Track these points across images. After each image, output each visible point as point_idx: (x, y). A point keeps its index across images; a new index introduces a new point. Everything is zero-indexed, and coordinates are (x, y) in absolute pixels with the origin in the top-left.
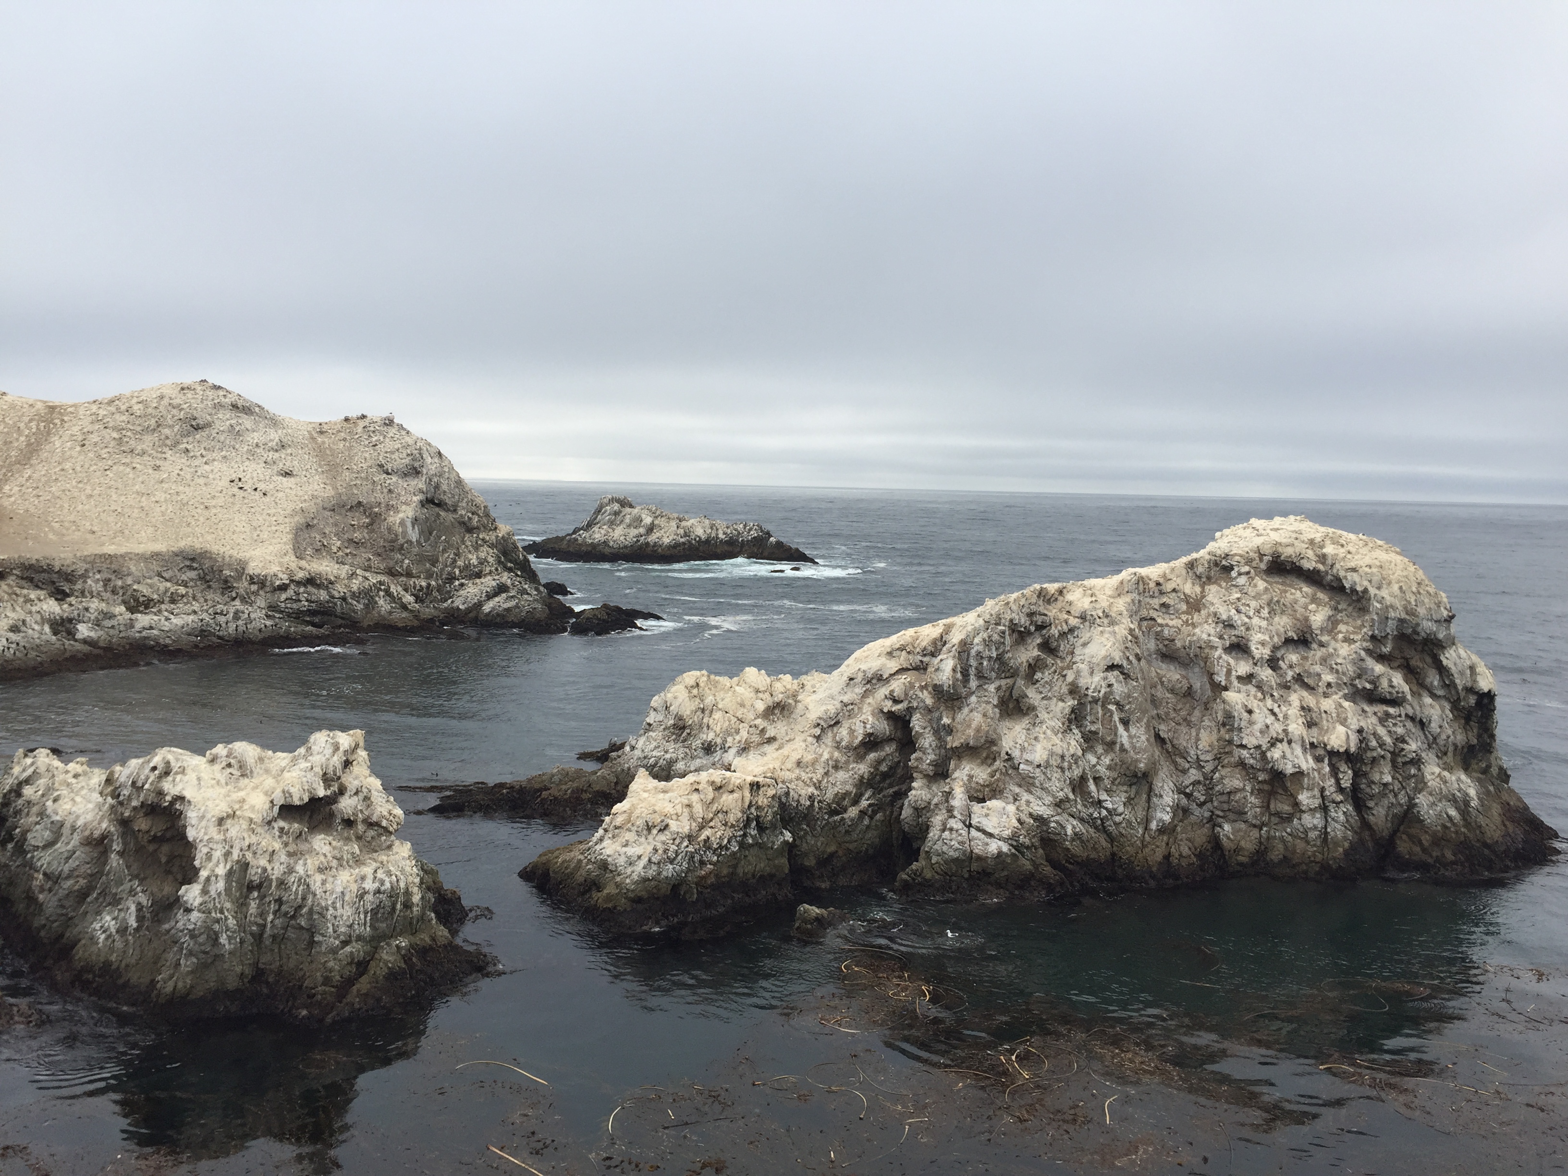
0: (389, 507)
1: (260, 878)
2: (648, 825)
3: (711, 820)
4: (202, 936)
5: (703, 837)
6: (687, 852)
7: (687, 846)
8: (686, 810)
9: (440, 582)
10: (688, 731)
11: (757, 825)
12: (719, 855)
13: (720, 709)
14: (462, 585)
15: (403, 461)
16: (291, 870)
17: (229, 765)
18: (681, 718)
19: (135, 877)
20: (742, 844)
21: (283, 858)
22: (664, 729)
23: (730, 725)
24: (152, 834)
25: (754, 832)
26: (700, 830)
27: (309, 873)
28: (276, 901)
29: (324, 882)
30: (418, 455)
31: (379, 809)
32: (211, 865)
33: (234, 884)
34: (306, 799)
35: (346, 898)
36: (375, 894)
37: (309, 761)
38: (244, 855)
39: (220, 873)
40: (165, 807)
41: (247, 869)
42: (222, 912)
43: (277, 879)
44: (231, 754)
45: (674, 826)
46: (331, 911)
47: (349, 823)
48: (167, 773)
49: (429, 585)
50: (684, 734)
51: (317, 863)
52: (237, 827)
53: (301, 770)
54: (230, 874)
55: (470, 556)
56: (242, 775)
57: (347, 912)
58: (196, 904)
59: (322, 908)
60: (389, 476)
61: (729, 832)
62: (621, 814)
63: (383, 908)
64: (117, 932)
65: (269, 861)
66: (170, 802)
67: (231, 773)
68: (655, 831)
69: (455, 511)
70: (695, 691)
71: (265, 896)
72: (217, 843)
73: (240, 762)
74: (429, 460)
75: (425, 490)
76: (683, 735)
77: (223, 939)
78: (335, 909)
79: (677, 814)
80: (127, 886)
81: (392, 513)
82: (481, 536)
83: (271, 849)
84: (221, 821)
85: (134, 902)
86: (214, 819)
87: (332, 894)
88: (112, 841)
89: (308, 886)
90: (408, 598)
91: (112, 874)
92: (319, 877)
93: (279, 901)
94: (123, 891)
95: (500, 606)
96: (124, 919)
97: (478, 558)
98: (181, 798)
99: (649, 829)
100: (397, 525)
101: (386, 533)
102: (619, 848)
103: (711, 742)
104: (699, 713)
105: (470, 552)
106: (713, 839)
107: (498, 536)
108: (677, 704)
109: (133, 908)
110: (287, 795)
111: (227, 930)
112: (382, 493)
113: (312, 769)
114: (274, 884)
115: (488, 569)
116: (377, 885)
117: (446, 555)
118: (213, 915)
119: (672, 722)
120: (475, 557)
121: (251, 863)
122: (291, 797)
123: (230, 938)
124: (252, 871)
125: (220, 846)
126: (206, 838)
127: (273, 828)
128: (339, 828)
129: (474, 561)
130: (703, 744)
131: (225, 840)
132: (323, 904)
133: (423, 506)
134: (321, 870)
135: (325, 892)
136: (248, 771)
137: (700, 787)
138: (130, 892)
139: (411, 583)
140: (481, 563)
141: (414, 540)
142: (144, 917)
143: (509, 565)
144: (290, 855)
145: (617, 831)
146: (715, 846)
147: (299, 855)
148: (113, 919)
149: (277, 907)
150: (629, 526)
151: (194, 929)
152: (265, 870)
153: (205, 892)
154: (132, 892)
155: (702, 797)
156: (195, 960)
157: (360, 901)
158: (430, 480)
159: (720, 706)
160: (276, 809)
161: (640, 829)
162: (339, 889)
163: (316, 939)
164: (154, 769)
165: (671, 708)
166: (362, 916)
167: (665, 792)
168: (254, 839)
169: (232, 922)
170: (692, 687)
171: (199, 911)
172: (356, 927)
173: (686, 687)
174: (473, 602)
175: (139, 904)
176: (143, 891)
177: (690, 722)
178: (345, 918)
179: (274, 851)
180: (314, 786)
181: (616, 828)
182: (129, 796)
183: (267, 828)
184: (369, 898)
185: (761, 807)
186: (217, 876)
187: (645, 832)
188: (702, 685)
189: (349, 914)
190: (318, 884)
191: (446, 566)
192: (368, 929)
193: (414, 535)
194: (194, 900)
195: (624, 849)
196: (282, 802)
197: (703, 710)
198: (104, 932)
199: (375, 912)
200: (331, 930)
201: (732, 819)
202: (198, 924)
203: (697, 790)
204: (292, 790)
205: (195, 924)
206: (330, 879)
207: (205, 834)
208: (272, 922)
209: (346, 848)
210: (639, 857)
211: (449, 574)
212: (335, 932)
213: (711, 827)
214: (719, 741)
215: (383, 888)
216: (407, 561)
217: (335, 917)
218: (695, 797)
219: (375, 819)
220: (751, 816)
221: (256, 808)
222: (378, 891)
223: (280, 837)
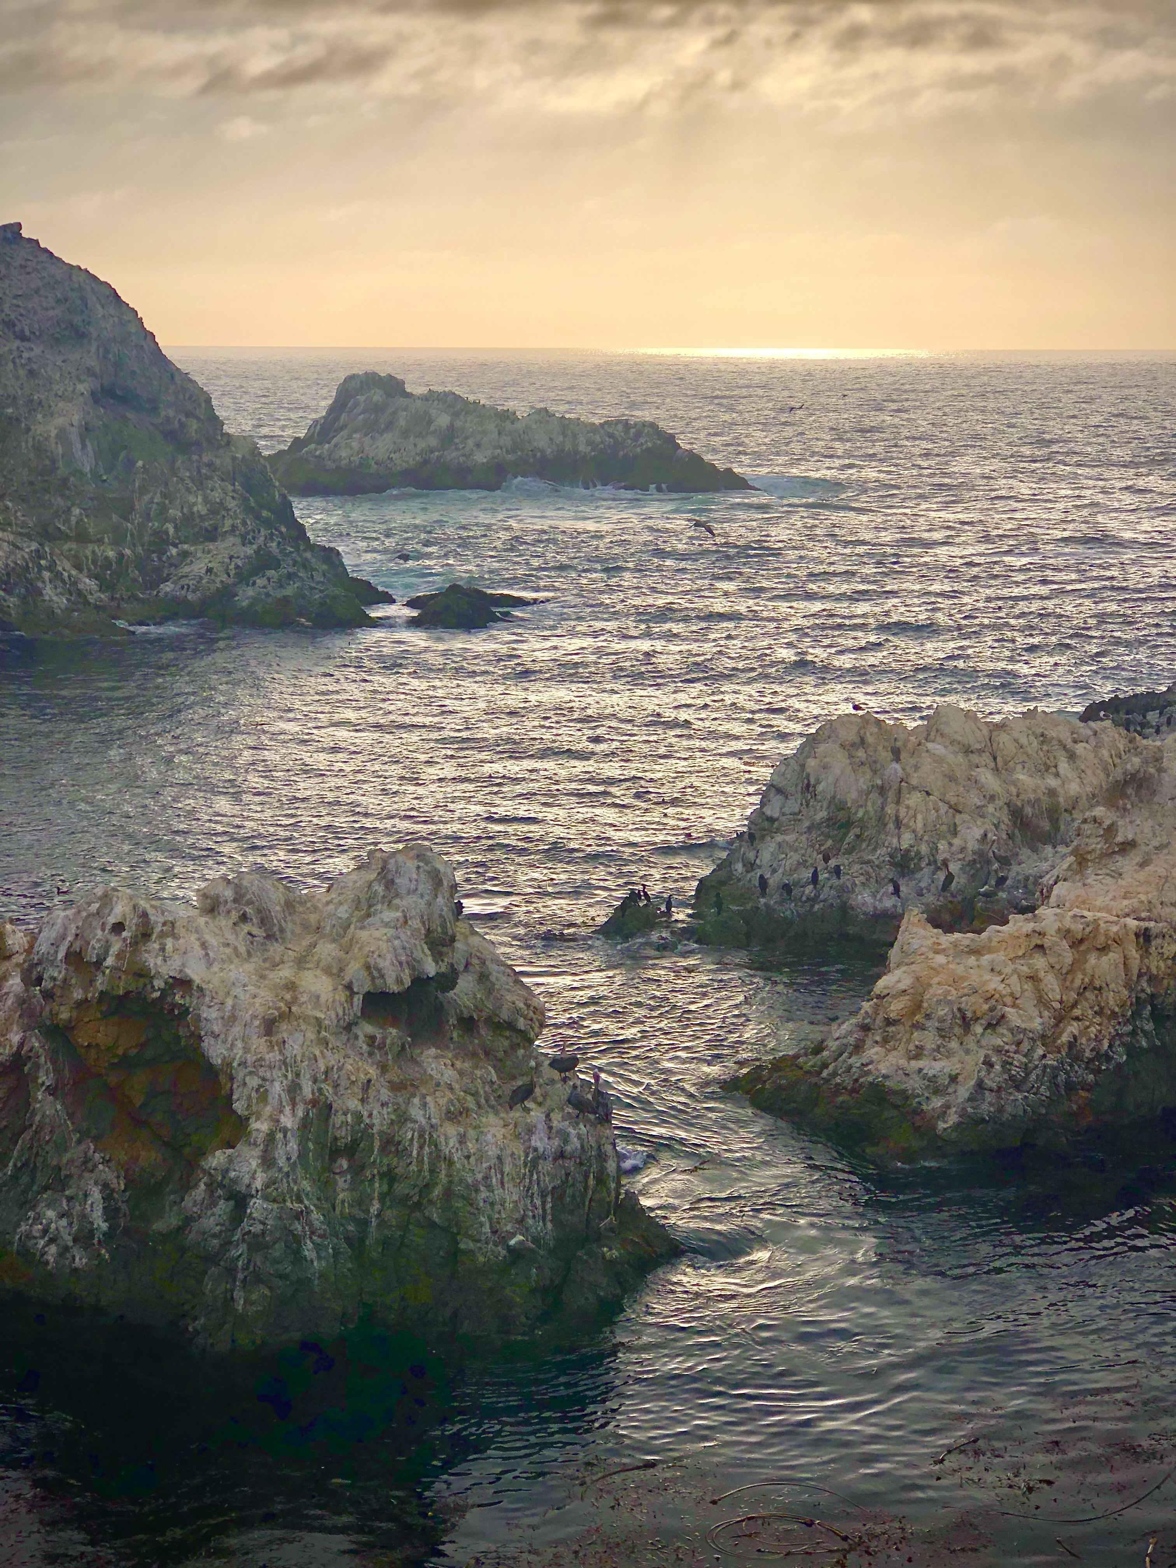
0: (34, 406)
1: (353, 1131)
2: (964, 1018)
3: (1074, 1005)
4: (277, 1246)
5: (1065, 1038)
6: (1045, 1066)
7: (1044, 1056)
8: (1028, 986)
9: (139, 549)
10: (857, 831)
11: (1152, 1013)
12: (1097, 1072)
13: (915, 788)
14: (185, 554)
15: (51, 313)
16: (403, 1118)
17: (244, 918)
18: (841, 806)
19: (84, 1135)
20: (1133, 1052)
21: (385, 1094)
22: (810, 829)
23: (938, 817)
24: (120, 1052)
25: (1149, 1026)
26: (1057, 1025)
27: (434, 1121)
28: (382, 1175)
29: (462, 1139)
30: (78, 302)
31: (509, 997)
32: (268, 1109)
33: (311, 1146)
34: (408, 982)
35: (507, 1169)
36: (555, 1159)
37: (397, 909)
38: (320, 1090)
39: (289, 1126)
40: (154, 1001)
41: (328, 1117)
42: (299, 1200)
43: (381, 1133)
44: (242, 896)
45: (1014, 1017)
46: (484, 1194)
47: (468, 1024)
48: (146, 936)
49: (121, 555)
50: (850, 837)
51: (442, 1101)
52: (299, 1037)
53: (387, 925)
54: (305, 1125)
55: (192, 499)
56: (268, 937)
57: (511, 1194)
58: (258, 1184)
59: (468, 1186)
60: (27, 344)
61: (1110, 1030)
62: (895, 997)
63: (573, 1185)
64: (75, 1240)
65: (362, 1101)
66: (163, 991)
67: (250, 934)
68: (978, 1029)
69: (155, 409)
70: (861, 754)
71: (362, 1168)
72: (271, 1067)
73: (259, 911)
74: (100, 311)
75: (97, 370)
76: (847, 840)
77: (308, 1251)
78: (490, 1188)
79: (1012, 994)
80: (75, 1153)
81: (40, 416)
82: (205, 459)
83: (363, 1077)
84: (269, 1026)
85: (96, 1183)
86: (257, 1023)
87: (479, 1160)
88: (37, 1067)
89: (436, 1146)
90: (88, 583)
91: (47, 1129)
92: (451, 1130)
93: (390, 1176)
94: (71, 1161)
95: (268, 595)
96: (83, 1216)
97: (206, 501)
98: (183, 983)
99: (966, 1023)
100: (52, 440)
101: (32, 456)
102: (903, 1062)
103: (908, 851)
104: (874, 795)
105: (188, 490)
106: (1084, 1041)
107: (234, 458)
108: (831, 779)
109: (96, 1195)
110: (375, 974)
111: (313, 1233)
112: (17, 378)
113: (406, 922)
114: (377, 1144)
115: (228, 523)
116: (556, 1142)
117: (146, 498)
118: (289, 1204)
119: (823, 814)
120: (200, 499)
121: (335, 1106)
122: (382, 976)
123: (318, 1247)
124: (338, 1119)
125: (276, 1073)
126: (250, 1058)
127: (356, 1037)
128: (455, 1035)
129: (201, 508)
130: (891, 856)
131: (284, 1062)
132: (470, 1180)
133: (96, 401)
134: (452, 1116)
135: (468, 1157)
136: (276, 929)
137: (1047, 943)
138: (85, 1163)
139: (88, 553)
140: (213, 512)
141: (87, 469)
142: (118, 1210)
143: (265, 513)
144: (396, 1087)
145: (891, 1029)
146: (1088, 1054)
147: (411, 1089)
148: (62, 1216)
149: (385, 1187)
150: (405, 434)
151: (263, 1233)
152: (358, 1116)
153: (268, 1161)
154: (87, 1164)
155: (1052, 960)
156: (267, 1292)
157: (531, 1172)
158: (107, 351)
159: (914, 782)
160: (358, 1000)
161: (946, 1025)
162: (493, 1152)
163: (462, 1246)
164: (118, 927)
165: (820, 788)
166: (538, 1202)
167: (976, 952)
168: (332, 1059)
169: (316, 1216)
170: (853, 745)
171: (266, 1198)
172: (530, 1221)
173: (842, 746)
174: (213, 587)
175: (105, 1186)
176: (106, 1162)
177: (860, 814)
178: (509, 1206)
179: (369, 1081)
180: (418, 955)
181: (889, 1022)
182: (65, 980)
183: (344, 1038)
184: (546, 1166)
185: (1156, 976)
186: (285, 1131)
187: (957, 1030)
188: (870, 739)
189: (515, 1197)
190: (452, 1142)
191: (148, 518)
192: (549, 1226)
193: (86, 461)
194: (253, 1178)
195: (915, 1064)
196: (367, 987)
197: (882, 790)
198: (52, 1241)
199: (558, 1193)
200: (487, 1229)
201: (1111, 1000)
202: (270, 1222)
203: (1040, 947)
204: (382, 964)
205: (264, 1224)
206: (472, 1133)
207: (246, 1050)
208: (378, 1216)
209: (478, 1073)
210: (954, 1079)
211: (156, 533)
212: (494, 1232)
213: (1077, 1019)
214: (924, 849)
215: (568, 1148)
216: (76, 511)
217: (492, 1204)
218: (1040, 962)
219: (504, 1015)
220: (1143, 996)
221: (323, 999)
222: (561, 1155)
223: (371, 1054)
